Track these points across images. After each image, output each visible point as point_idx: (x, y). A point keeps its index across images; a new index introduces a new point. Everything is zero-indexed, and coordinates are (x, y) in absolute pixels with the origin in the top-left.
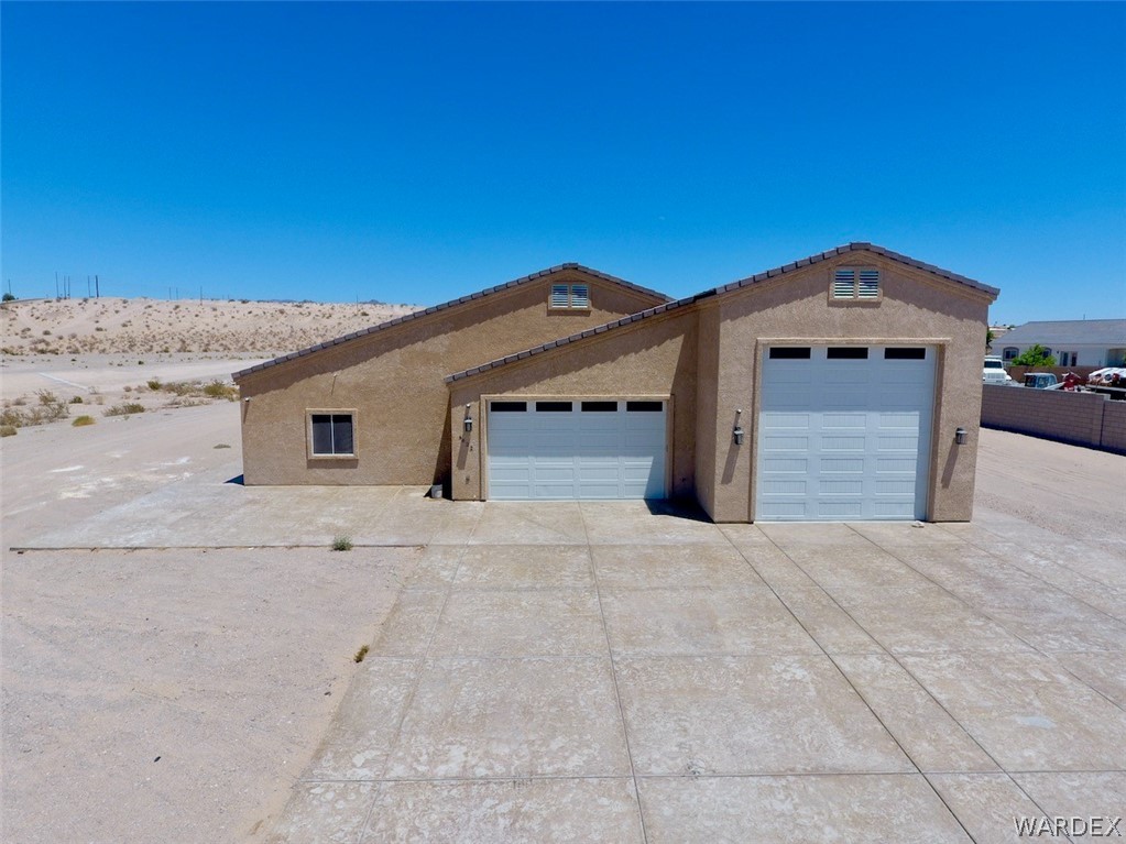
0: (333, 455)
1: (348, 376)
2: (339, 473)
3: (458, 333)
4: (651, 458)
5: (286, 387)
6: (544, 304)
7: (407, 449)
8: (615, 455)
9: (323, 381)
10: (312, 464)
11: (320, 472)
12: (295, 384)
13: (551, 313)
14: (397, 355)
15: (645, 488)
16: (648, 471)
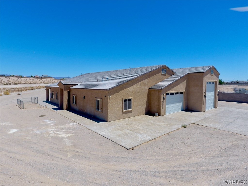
0: (128, 110)
1: (131, 89)
2: (128, 114)
3: (149, 79)
4: (182, 103)
5: (118, 92)
6: (161, 73)
7: (141, 106)
8: (178, 103)
9: (126, 90)
10: (124, 113)
11: (125, 115)
12: (121, 91)
13: (162, 75)
14: (139, 84)
15: (181, 109)
16: (181, 105)
